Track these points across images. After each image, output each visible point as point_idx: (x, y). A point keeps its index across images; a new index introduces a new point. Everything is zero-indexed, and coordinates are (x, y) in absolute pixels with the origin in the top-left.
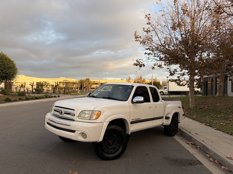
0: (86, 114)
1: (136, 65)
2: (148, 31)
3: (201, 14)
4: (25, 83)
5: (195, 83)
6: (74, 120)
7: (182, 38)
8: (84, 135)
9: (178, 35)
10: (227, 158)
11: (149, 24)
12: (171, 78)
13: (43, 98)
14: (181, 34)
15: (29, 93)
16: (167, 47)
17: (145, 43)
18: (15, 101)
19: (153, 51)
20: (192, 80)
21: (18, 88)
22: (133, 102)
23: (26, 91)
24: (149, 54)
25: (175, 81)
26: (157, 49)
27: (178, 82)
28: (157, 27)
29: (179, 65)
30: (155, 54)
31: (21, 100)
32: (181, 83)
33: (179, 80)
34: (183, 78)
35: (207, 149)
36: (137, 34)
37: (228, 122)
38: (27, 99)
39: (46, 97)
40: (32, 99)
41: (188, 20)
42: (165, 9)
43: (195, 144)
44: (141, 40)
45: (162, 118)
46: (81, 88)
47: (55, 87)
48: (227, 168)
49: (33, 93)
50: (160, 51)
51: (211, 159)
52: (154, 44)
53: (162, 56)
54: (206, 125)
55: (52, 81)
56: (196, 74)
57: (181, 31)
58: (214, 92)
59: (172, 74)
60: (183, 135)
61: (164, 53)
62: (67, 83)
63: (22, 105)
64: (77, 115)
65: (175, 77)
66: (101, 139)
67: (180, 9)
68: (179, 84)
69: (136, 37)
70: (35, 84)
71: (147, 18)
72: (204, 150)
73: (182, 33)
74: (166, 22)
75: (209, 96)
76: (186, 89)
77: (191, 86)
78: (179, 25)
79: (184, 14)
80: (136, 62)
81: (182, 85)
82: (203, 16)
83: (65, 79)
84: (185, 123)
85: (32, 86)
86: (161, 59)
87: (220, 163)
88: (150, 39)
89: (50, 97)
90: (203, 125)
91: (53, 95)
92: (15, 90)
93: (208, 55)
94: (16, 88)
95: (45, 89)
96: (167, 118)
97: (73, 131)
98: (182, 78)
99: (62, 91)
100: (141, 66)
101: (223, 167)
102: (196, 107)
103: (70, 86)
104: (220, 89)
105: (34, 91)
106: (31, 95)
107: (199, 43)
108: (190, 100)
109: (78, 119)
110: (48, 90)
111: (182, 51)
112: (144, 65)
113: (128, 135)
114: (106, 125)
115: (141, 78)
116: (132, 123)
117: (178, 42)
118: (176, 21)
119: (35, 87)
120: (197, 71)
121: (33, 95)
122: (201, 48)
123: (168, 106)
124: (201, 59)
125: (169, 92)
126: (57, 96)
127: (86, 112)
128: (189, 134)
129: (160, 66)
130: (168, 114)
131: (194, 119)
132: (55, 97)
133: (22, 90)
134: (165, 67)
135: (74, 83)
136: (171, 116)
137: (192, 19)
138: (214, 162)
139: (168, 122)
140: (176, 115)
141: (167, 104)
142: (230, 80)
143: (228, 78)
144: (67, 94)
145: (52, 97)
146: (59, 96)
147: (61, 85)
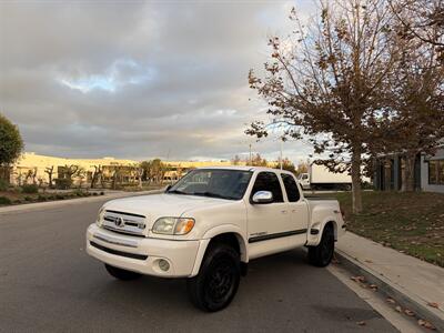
0: (166, 224)
1: (252, 133)
2: (274, 70)
3: (371, 39)
4: (36, 168)
5: (362, 167)
6: (144, 237)
7: (338, 83)
8: (163, 263)
10: (430, 305)
11: (277, 56)
12: (317, 157)
13: (72, 197)
14: (336, 77)
15: (44, 188)
16: (309, 99)
17: (267, 91)
18: (19, 202)
19: (283, 107)
20: (356, 162)
21: (23, 179)
22: (252, 202)
23: (38, 183)
24: (275, 113)
25: (325, 163)
26: (291, 102)
27: (331, 165)
29: (331, 134)
30: (287, 113)
31: (28, 200)
32: (336, 167)
33: (332, 161)
34: (340, 158)
35: (390, 289)
36: (253, 76)
37: (425, 239)
38: (42, 199)
39: (79, 195)
40: (51, 198)
42: (305, 31)
43: (366, 280)
44: (261, 86)
45: (304, 231)
46: (144, 178)
47: (94, 178)
48: (427, 325)
49: (51, 187)
50: (297, 107)
51: (398, 308)
52: (285, 94)
53: (301, 116)
54: (384, 245)
55: (89, 165)
56: (364, 151)
57: (335, 71)
58: (396, 186)
59: (318, 151)
60: (343, 263)
61: (303, 110)
62: (118, 169)
63: (32, 211)
64: (149, 226)
65: (325, 156)
66: (195, 272)
67: (332, 30)
68: (332, 170)
69: (252, 82)
70: (55, 170)
71: (272, 47)
72: (384, 291)
73: (338, 73)
74: (306, 52)
75: (388, 191)
76: (345, 178)
77: (355, 173)
78: (332, 59)
79: (340, 37)
80: (251, 128)
81: (339, 171)
82: (376, 44)
83: (112, 160)
84: (346, 241)
85: (50, 174)
86: (298, 123)
87: (414, 314)
88: (277, 86)
89: (85, 195)
90: (380, 246)
91: (92, 191)
92: (16, 183)
93: (386, 115)
94: (19, 179)
95: (76, 180)
96: (314, 232)
97: (144, 257)
98: (338, 158)
99: (108, 184)
100: (260, 136)
101: (421, 322)
102: (364, 212)
103: (124, 174)
104: (407, 178)
105: (54, 183)
106: (47, 191)
107: (368, 92)
108: (354, 199)
109: (152, 235)
110: (82, 182)
111: (338, 107)
112: (266, 134)
113: (243, 264)
114: (204, 244)
115: (259, 159)
116: (251, 241)
117: (329, 91)
118: (326, 51)
119: (55, 176)
120: (364, 145)
121: (53, 191)
122: (372, 103)
123: (316, 209)
124: (372, 122)
125: (312, 184)
126: (99, 192)
127: (167, 221)
128: (356, 262)
129: (296, 135)
130: (316, 224)
131: (361, 235)
132: (95, 194)
133: (30, 182)
134: (307, 137)
135: (131, 169)
136: (320, 228)
137: (357, 48)
138: (403, 313)
139: (316, 240)
140: (330, 226)
141: (312, 207)
142: (425, 161)
143: (422, 158)
144: (118, 189)
145: (90, 195)
146: (102, 194)
147: (107, 173)
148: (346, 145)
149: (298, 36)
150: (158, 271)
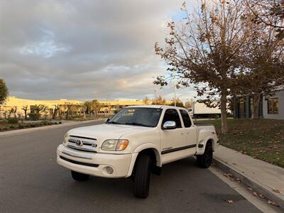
0: (109, 144)
1: (157, 83)
2: (171, 43)
3: (233, 23)
4: (16, 107)
5: (228, 104)
6: (96, 152)
7: (212, 51)
8: (109, 169)
9: (206, 47)
10: (274, 191)
11: (173, 34)
12: (199, 98)
13: (41, 125)
14: (211, 47)
15: (22, 120)
16: (194, 61)
17: (166, 56)
18: (6, 130)
19: (177, 66)
20: (223, 101)
21: (8, 114)
22: (163, 128)
23: (18, 116)
24: (172, 70)
25: (204, 101)
26: (182, 63)
27: (207, 103)
28: (182, 38)
29: (207, 83)
30: (179, 70)
31: (12, 128)
32: (211, 104)
33: (209, 100)
34: (213, 99)
35: (249, 181)
36: (158, 46)
37: (268, 149)
38: (21, 127)
39: (45, 124)
40: (27, 127)
41: (218, 30)
42: (191, 17)
43: (234, 176)
44: (163, 53)
45: (195, 146)
46: (87, 112)
47: (55, 112)
48: (274, 203)
49: (26, 119)
50: (185, 66)
51: (255, 193)
52: (178, 58)
53: (189, 72)
54: (243, 153)
55: (51, 104)
56: (228, 94)
57: (210, 43)
58: (247, 114)
59: (200, 94)
60: (218, 165)
61: (189, 68)
62: (69, 106)
63: (16, 135)
64: (99, 145)
65: (204, 97)
66: (129, 174)
67: (208, 17)
68: (208, 106)
69: (157, 50)
70: (29, 108)
71: (170, 27)
72: (245, 183)
73: (212, 45)
74: (191, 31)
75: (242, 118)
76: (217, 111)
77: (223, 107)
78: (208, 36)
79: (213, 22)
80: (157, 80)
81: (213, 106)
82: (235, 26)
83: (66, 100)
84: (220, 152)
85: (26, 110)
86: (186, 76)
87: (265, 197)
88: (173, 52)
89: (49, 124)
90: (240, 154)
91: (53, 121)
92: (3, 116)
93: (242, 71)
94: (5, 114)
95: (42, 114)
96: (201, 146)
97: (96, 166)
98: (212, 98)
99: (64, 117)
100: (162, 85)
101: (269, 202)
102: (229, 132)
103: (73, 109)
104: (255, 110)
105: (28, 116)
106: (25, 122)
107: (231, 56)
108: (222, 124)
109: (101, 151)
110: (46, 116)
111: (211, 66)
112: (166, 84)
113: (159, 168)
114: (135, 156)
115: (160, 99)
116: (162, 153)
117: (206, 56)
118: (204, 31)
119: (29, 111)
120: (229, 90)
121: (27, 122)
122: (232, 63)
123: (201, 131)
124: (233, 76)
125: (194, 115)
126: (58, 122)
127: (111, 142)
128: (226, 165)
129: (185, 84)
130: (201, 141)
131: (228, 147)
132: (56, 123)
133: (12, 116)
135: (79, 106)
136: (204, 143)
137: (223, 28)
138: (258, 196)
139: (202, 151)
140: (210, 142)
141: (199, 130)
142: (266, 100)
143: (264, 97)
144: (70, 119)
145: (52, 124)
146: (60, 123)
147: (62, 109)
148: (217, 90)
149: (186, 21)
150: (106, 174)
